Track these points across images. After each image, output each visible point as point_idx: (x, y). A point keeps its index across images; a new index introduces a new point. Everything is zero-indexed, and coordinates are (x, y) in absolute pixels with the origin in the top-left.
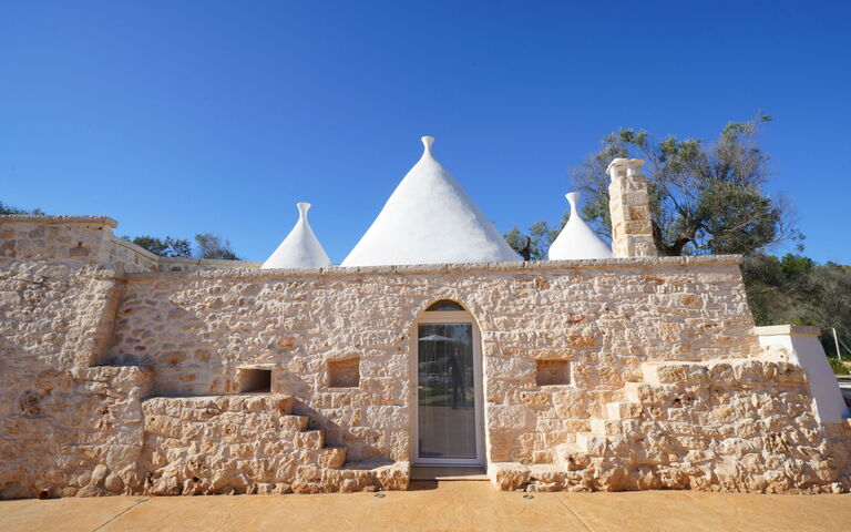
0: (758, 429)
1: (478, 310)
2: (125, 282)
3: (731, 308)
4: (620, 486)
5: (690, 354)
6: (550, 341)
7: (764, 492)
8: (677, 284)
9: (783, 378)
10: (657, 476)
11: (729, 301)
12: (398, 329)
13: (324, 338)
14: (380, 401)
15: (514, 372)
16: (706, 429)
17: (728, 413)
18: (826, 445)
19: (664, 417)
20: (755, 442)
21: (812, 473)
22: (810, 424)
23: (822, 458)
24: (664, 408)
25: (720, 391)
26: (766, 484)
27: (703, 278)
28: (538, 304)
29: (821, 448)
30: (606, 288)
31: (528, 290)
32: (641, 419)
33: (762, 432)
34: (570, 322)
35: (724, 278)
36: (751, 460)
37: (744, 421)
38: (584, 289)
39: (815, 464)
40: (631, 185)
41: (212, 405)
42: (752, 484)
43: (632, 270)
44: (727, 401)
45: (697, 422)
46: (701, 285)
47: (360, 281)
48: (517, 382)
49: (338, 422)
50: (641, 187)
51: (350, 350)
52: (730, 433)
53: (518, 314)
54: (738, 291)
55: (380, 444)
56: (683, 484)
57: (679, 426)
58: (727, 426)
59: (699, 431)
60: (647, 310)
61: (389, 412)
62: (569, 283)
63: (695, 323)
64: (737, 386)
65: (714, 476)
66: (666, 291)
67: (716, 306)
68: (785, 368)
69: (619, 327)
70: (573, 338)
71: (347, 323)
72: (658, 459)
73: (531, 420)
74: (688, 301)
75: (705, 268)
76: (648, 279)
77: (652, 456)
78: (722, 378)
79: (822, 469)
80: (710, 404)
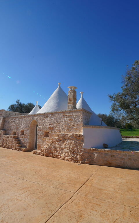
0: (70, 148)
1: (38, 122)
2: (5, 119)
3: (79, 121)
4: (47, 156)
5: (69, 132)
6: (46, 128)
7: (67, 161)
8: (69, 116)
9: (78, 138)
10: (53, 155)
11: (78, 120)
12: (29, 125)
13: (21, 127)
14: (26, 138)
15: (41, 134)
16: (62, 147)
17: (66, 144)
18: (82, 153)
19: (55, 144)
20: (68, 151)
21: (77, 158)
22: (81, 148)
23: (80, 156)
24: (56, 142)
25: (66, 140)
26: (68, 159)
27: (74, 114)
28: (46, 121)
29: (81, 154)
30: (57, 117)
31: (45, 118)
32: (52, 144)
33: (70, 149)
34: (50, 125)
35: (78, 114)
36: (67, 154)
37: (68, 146)
38: (53, 118)
39: (78, 157)
40: (70, 93)
41: (8, 136)
42: (66, 159)
43: (62, 113)
44: (66, 142)
45: (60, 145)
46: (73, 116)
47: (25, 118)
48: (41, 136)
49: (21, 140)
50: (72, 93)
51: (23, 129)
52: (65, 148)
53: (43, 123)
54: (81, 117)
55: (25, 145)
56: (56, 157)
57: (57, 146)
58: (65, 147)
59: (60, 147)
60: (63, 122)
61: (27, 139)
62: (51, 117)
63: (71, 125)
64: (69, 139)
65: (61, 156)
66: (67, 118)
67: (75, 121)
68: (78, 135)
69: (57, 125)
70: (49, 128)
71: (23, 125)
72: (53, 152)
73: (43, 143)
74: (70, 120)
75: (75, 112)
76: (64, 115)
77: (53, 151)
78: (66, 137)
79: (79, 158)
80: (64, 142)
